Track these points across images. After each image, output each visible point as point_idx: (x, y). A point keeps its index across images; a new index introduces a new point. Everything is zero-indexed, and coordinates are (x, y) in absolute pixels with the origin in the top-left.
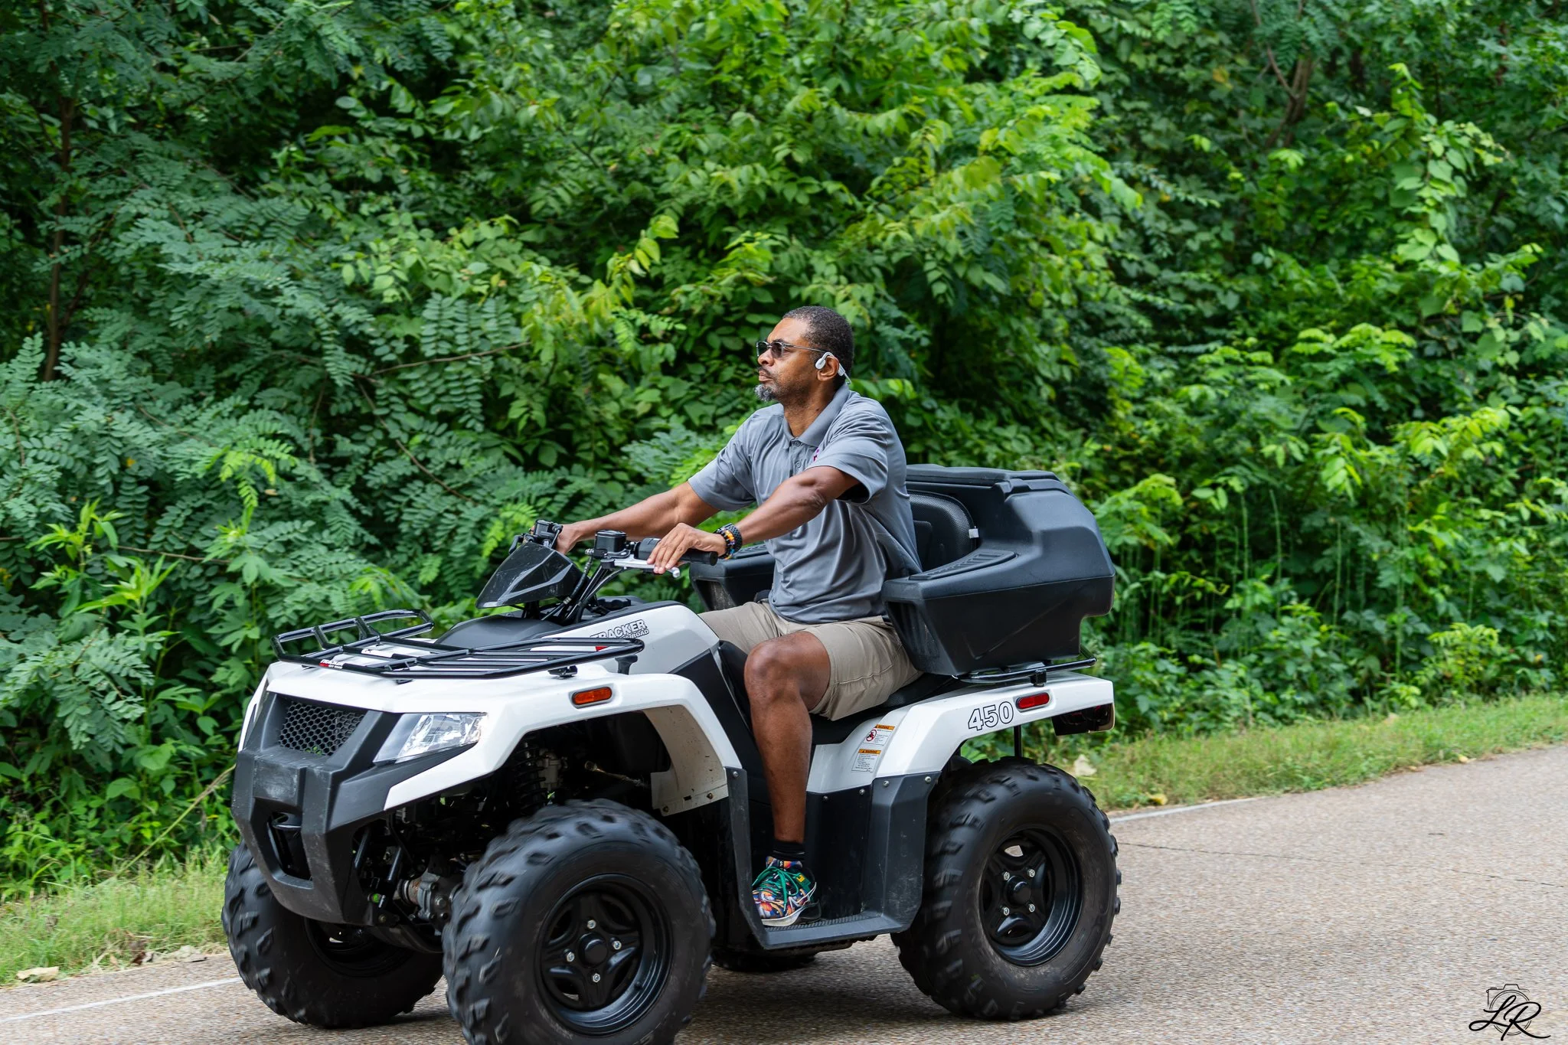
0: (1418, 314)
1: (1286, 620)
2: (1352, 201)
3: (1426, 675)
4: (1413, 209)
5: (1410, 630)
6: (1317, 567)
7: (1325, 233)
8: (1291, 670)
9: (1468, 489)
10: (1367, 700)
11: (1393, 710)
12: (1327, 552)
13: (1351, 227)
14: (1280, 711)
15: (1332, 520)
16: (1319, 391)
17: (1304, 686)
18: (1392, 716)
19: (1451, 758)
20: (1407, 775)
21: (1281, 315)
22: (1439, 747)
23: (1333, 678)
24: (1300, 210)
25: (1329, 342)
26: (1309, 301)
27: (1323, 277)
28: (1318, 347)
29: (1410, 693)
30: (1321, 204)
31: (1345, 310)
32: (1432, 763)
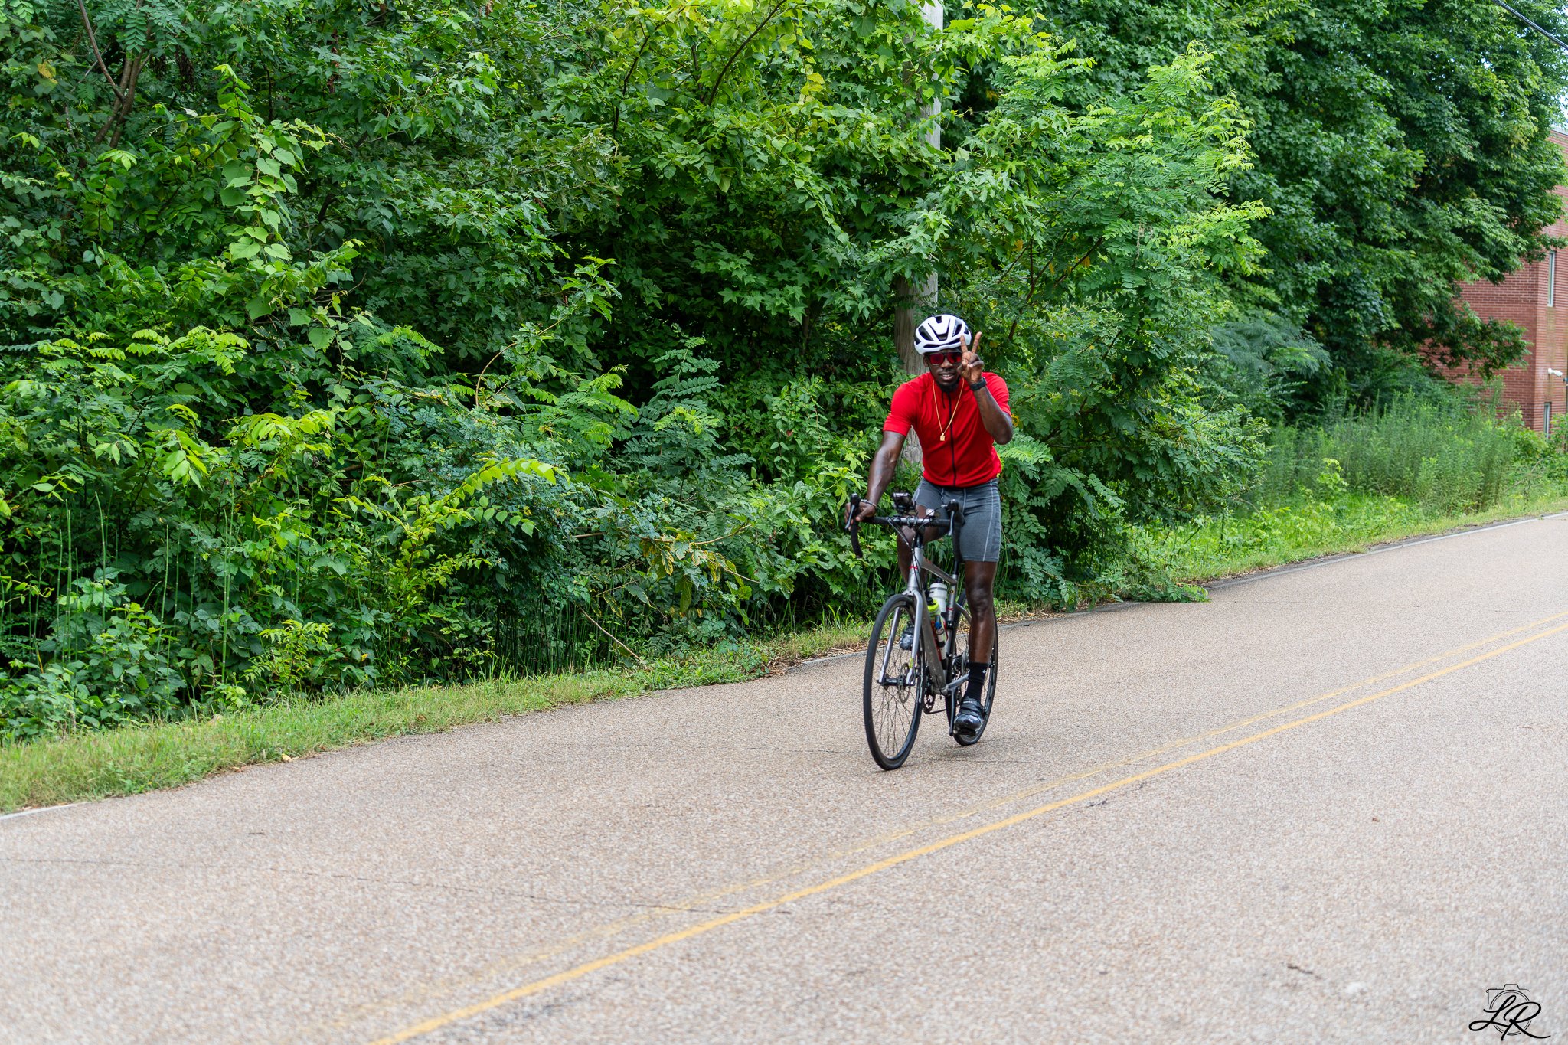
0: (247, 316)
1: (115, 620)
2: (181, 203)
3: (252, 673)
4: (243, 209)
5: (241, 630)
6: (148, 567)
7: (154, 234)
8: (117, 672)
9: (296, 490)
10: (194, 702)
11: (218, 710)
12: (158, 552)
13: (181, 228)
14: (104, 715)
15: (160, 520)
16: (149, 392)
17: (130, 686)
18: (216, 716)
19: (274, 757)
20: (230, 776)
21: (109, 317)
22: (262, 746)
23: (159, 680)
24: (130, 210)
25: (163, 344)
26: (135, 302)
27: (151, 278)
28: (152, 347)
29: (237, 693)
30: (153, 205)
31: (172, 312)
32: (255, 763)
